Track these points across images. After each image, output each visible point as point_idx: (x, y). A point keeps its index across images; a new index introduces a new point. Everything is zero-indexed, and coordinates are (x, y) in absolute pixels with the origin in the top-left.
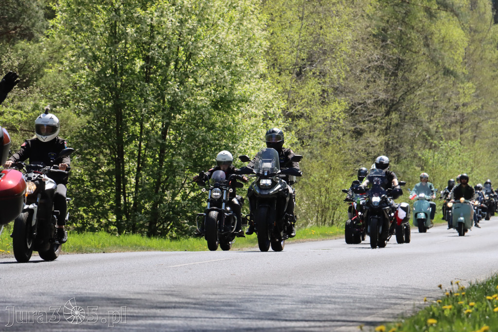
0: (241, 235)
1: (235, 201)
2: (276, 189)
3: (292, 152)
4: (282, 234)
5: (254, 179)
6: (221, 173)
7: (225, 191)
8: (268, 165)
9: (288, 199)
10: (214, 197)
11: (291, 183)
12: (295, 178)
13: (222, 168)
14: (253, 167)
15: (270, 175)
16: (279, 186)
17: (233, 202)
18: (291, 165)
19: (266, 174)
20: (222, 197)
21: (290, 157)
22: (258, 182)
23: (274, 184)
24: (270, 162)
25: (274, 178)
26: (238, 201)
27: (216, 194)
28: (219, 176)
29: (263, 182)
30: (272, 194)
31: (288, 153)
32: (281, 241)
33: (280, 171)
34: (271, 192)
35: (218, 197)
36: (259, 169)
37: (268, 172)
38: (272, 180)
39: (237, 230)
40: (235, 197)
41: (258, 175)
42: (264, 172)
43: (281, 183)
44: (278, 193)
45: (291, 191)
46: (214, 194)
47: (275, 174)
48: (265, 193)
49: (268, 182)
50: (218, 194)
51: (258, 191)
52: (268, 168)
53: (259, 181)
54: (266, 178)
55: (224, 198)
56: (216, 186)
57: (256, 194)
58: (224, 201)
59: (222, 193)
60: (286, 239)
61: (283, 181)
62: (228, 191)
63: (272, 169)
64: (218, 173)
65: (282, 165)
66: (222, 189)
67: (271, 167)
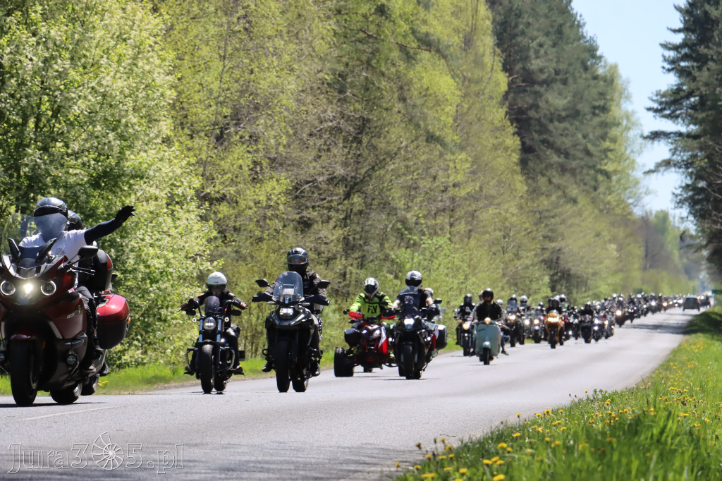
0: (240, 372)
1: (231, 331)
2: (298, 319)
3: (318, 276)
4: (305, 372)
5: (274, 308)
6: (214, 300)
7: (220, 321)
8: (290, 292)
9: (312, 331)
10: (206, 328)
11: (318, 312)
12: (321, 307)
13: (215, 293)
14: (272, 294)
15: (293, 302)
16: (302, 316)
17: (228, 334)
18: (316, 292)
19: (287, 302)
20: (216, 327)
21: (316, 282)
22: (278, 312)
23: (296, 313)
24: (292, 287)
25: (296, 306)
26: (234, 331)
27: (210, 324)
28: (212, 303)
29: (284, 311)
30: (294, 325)
31: (313, 277)
32: (303, 380)
33: (303, 299)
34: (293, 323)
35: (212, 328)
36: (280, 296)
37: (290, 300)
38: (294, 309)
39: (235, 366)
40: (230, 326)
41: (278, 302)
42: (284, 300)
43: (304, 312)
44: (300, 324)
45: (316, 322)
46: (207, 324)
47: (298, 302)
48: (286, 323)
49: (290, 311)
50: (212, 324)
51: (277, 322)
52: (289, 295)
53: (279, 310)
54: (287, 306)
55: (219, 329)
56: (209, 315)
57: (276, 325)
58: (220, 332)
59: (216, 323)
60: (309, 377)
61: (307, 310)
62: (223, 321)
63: (295, 296)
64: (211, 299)
65: (306, 292)
66: (216, 319)
67: (293, 293)
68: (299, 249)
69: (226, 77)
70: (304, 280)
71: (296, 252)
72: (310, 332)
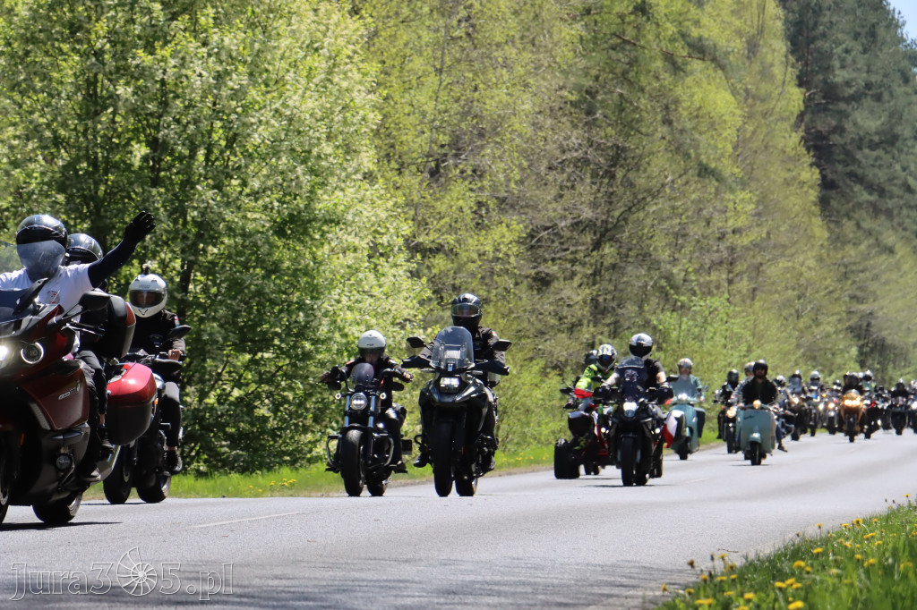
0: (401, 469)
1: (391, 413)
2: (466, 394)
3: (494, 334)
4: (474, 468)
5: (431, 378)
6: (367, 368)
7: (373, 398)
8: (455, 354)
9: (485, 410)
10: (354, 407)
11: (492, 385)
13: (368, 359)
14: (429, 357)
15: (458, 370)
16: (472, 389)
17: (387, 415)
18: (491, 356)
19: (450, 369)
20: (368, 406)
21: (492, 342)
22: (437, 382)
23: (463, 385)
24: (458, 349)
25: (463, 376)
26: (397, 412)
27: (358, 402)
28: (363, 372)
29: (446, 382)
30: (460, 402)
31: (488, 335)
32: (472, 479)
33: (473, 365)
34: (458, 399)
35: (362, 407)
36: (440, 361)
37: (454, 366)
38: (460, 379)
39: (395, 460)
40: (390, 406)
41: (438, 369)
42: (447, 366)
43: (475, 384)
44: (469, 400)
45: (491, 398)
46: (355, 402)
47: (466, 369)
48: (449, 399)
49: (454, 382)
50: (362, 402)
51: (436, 397)
52: (454, 360)
53: (439, 380)
54: (450, 375)
55: (372, 408)
56: (358, 390)
57: (434, 401)
58: (372, 414)
59: (369, 401)
60: (479, 475)
61: (478, 381)
62: (377, 398)
63: (461, 361)
64: (363, 367)
65: (477, 355)
66: (367, 395)
67: (458, 357)
68: (468, 296)
69: (443, 95)
70: (474, 339)
71: (465, 300)
72: (481, 412)
